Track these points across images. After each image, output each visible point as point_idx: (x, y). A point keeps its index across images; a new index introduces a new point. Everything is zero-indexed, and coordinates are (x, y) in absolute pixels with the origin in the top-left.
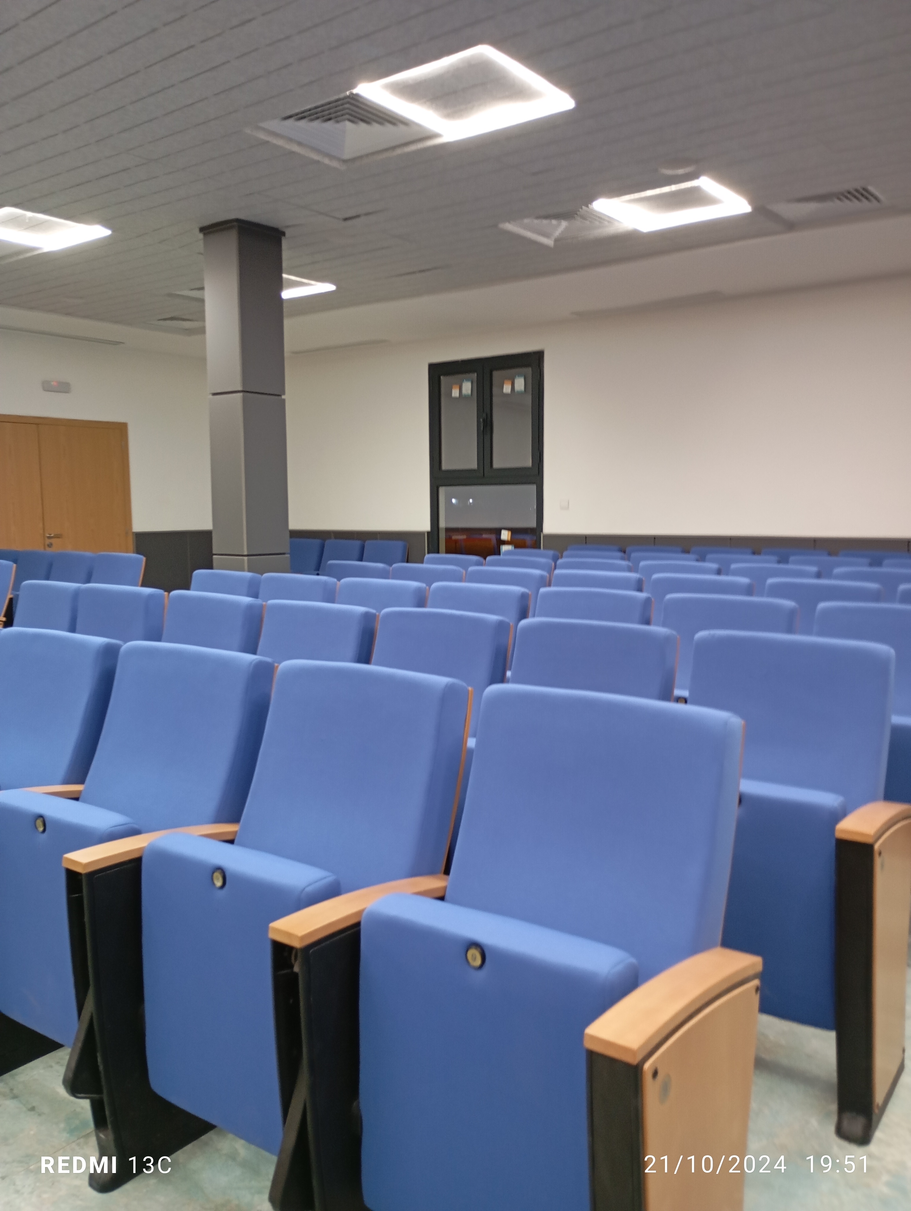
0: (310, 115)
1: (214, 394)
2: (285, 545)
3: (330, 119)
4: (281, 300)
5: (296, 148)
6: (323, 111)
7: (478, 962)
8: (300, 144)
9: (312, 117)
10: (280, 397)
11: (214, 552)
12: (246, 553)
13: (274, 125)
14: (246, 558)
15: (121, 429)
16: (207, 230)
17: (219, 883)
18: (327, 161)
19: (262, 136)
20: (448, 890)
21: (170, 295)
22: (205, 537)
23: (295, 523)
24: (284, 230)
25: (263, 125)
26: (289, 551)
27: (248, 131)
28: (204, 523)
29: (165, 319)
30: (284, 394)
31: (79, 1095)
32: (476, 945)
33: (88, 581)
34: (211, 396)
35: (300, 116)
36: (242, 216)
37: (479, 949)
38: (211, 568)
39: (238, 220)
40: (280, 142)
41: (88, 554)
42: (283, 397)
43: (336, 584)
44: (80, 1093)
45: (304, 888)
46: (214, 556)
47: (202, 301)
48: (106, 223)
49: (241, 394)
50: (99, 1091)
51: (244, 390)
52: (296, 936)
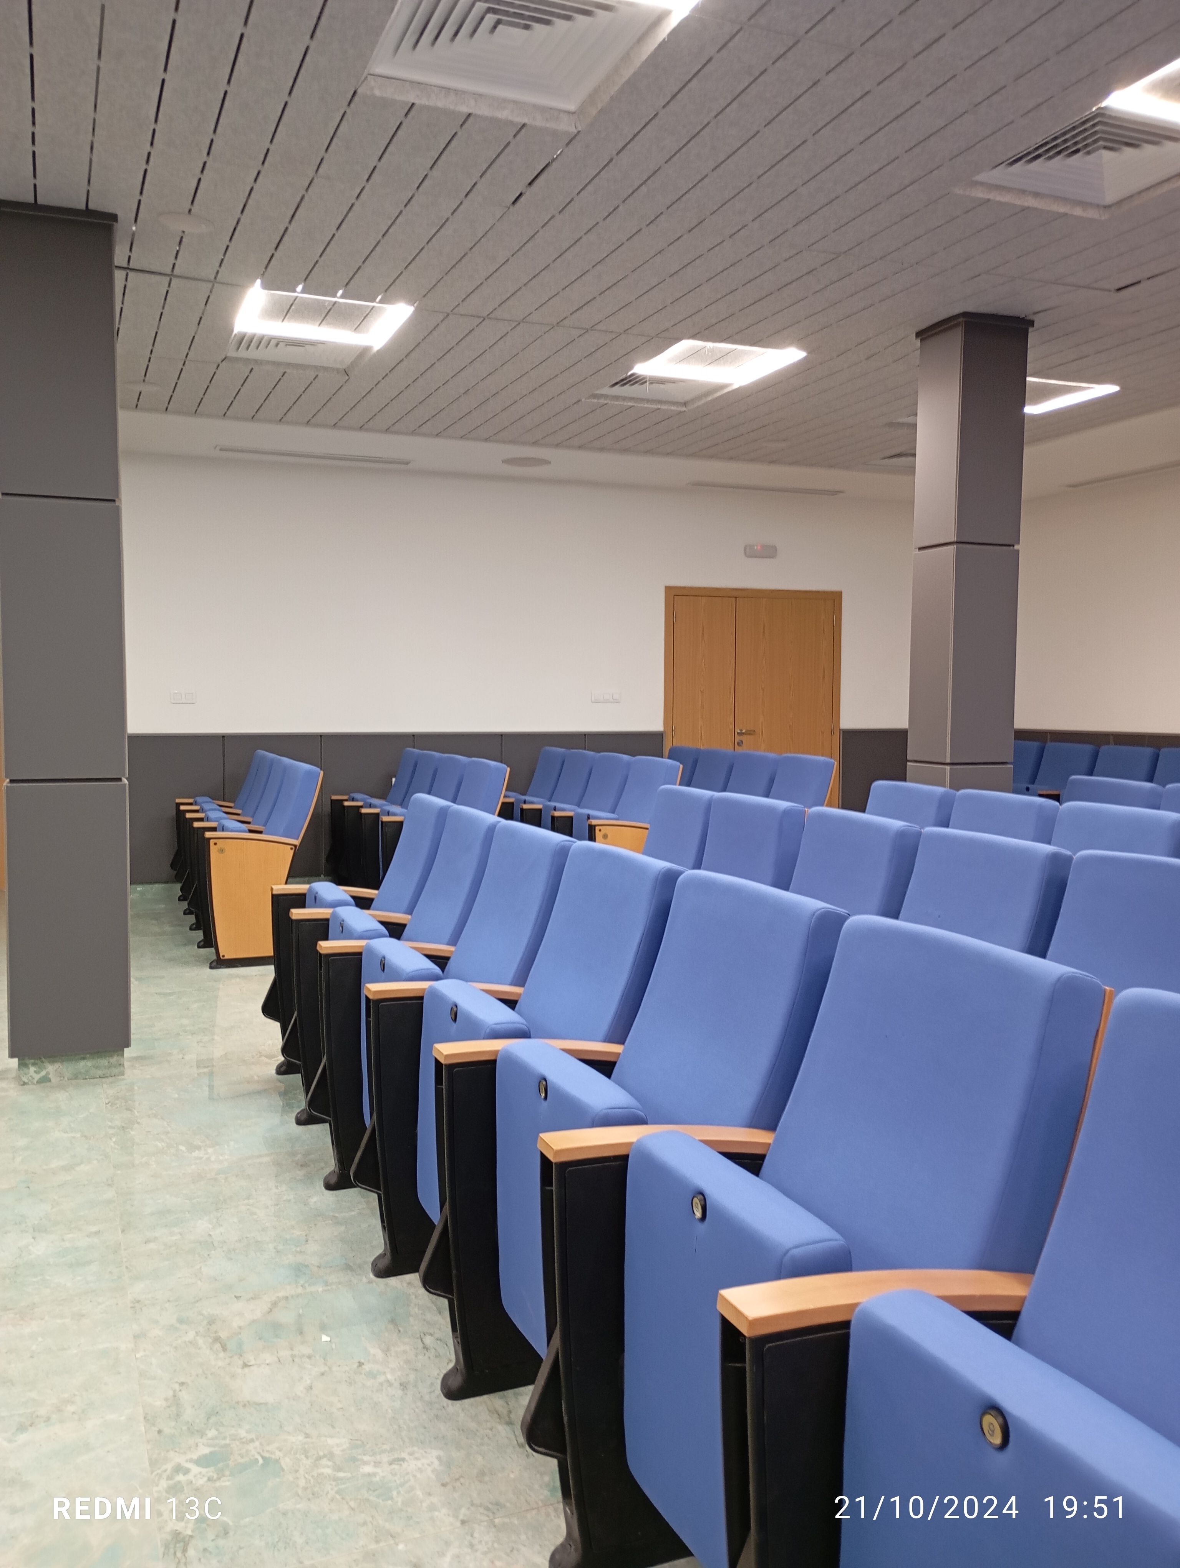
0: (1047, 151)
1: (920, 549)
2: (1007, 750)
3: (1077, 151)
4: (1023, 416)
5: (1030, 202)
6: (1065, 141)
7: (997, 1440)
8: (1036, 195)
9: (1051, 153)
10: (1012, 548)
11: (908, 758)
12: (948, 761)
13: (999, 175)
14: (948, 768)
15: (834, 600)
16: (923, 334)
17: (698, 1214)
18: (1078, 212)
19: (980, 194)
20: (1026, 1303)
21: (891, 425)
22: (900, 736)
23: (1023, 720)
24: (1030, 318)
25: (978, 178)
26: (1012, 761)
27: (958, 191)
28: (900, 721)
29: (892, 457)
30: (1018, 543)
31: (536, 1448)
32: (995, 1409)
33: (724, 790)
34: (917, 552)
35: (1033, 155)
36: (971, 308)
37: (1001, 1420)
38: (904, 779)
39: (965, 314)
40: (1006, 198)
41: (772, 755)
42: (1016, 547)
43: (1059, 808)
44: (540, 1447)
45: (790, 1249)
46: (909, 764)
47: (914, 426)
48: (800, 342)
49: (952, 548)
50: (563, 1451)
51: (959, 540)
52: (746, 1318)
